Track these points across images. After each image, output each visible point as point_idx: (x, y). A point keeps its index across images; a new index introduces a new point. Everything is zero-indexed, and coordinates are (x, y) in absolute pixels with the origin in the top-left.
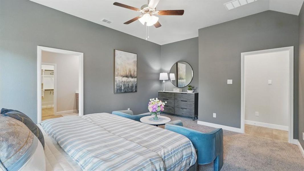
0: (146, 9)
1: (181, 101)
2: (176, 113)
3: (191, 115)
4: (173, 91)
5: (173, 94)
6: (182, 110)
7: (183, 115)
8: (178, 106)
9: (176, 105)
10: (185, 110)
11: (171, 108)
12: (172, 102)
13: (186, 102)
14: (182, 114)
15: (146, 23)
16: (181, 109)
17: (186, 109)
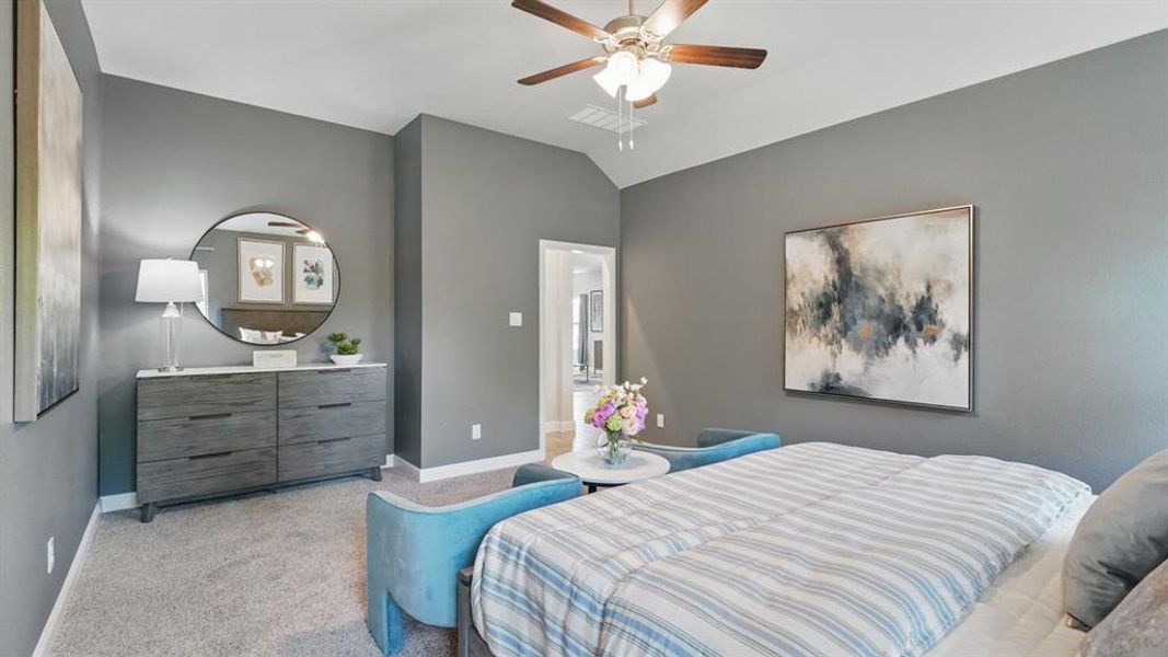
0: (626, 31)
1: (320, 407)
2: (285, 477)
3: (369, 461)
4: (251, 364)
5: (271, 382)
6: (327, 451)
7: (330, 471)
8: (301, 436)
9: (286, 434)
10: (337, 446)
11: (252, 456)
12: (263, 423)
13: (345, 409)
14: (326, 466)
15: (624, 88)
16: (319, 449)
17: (347, 438)
